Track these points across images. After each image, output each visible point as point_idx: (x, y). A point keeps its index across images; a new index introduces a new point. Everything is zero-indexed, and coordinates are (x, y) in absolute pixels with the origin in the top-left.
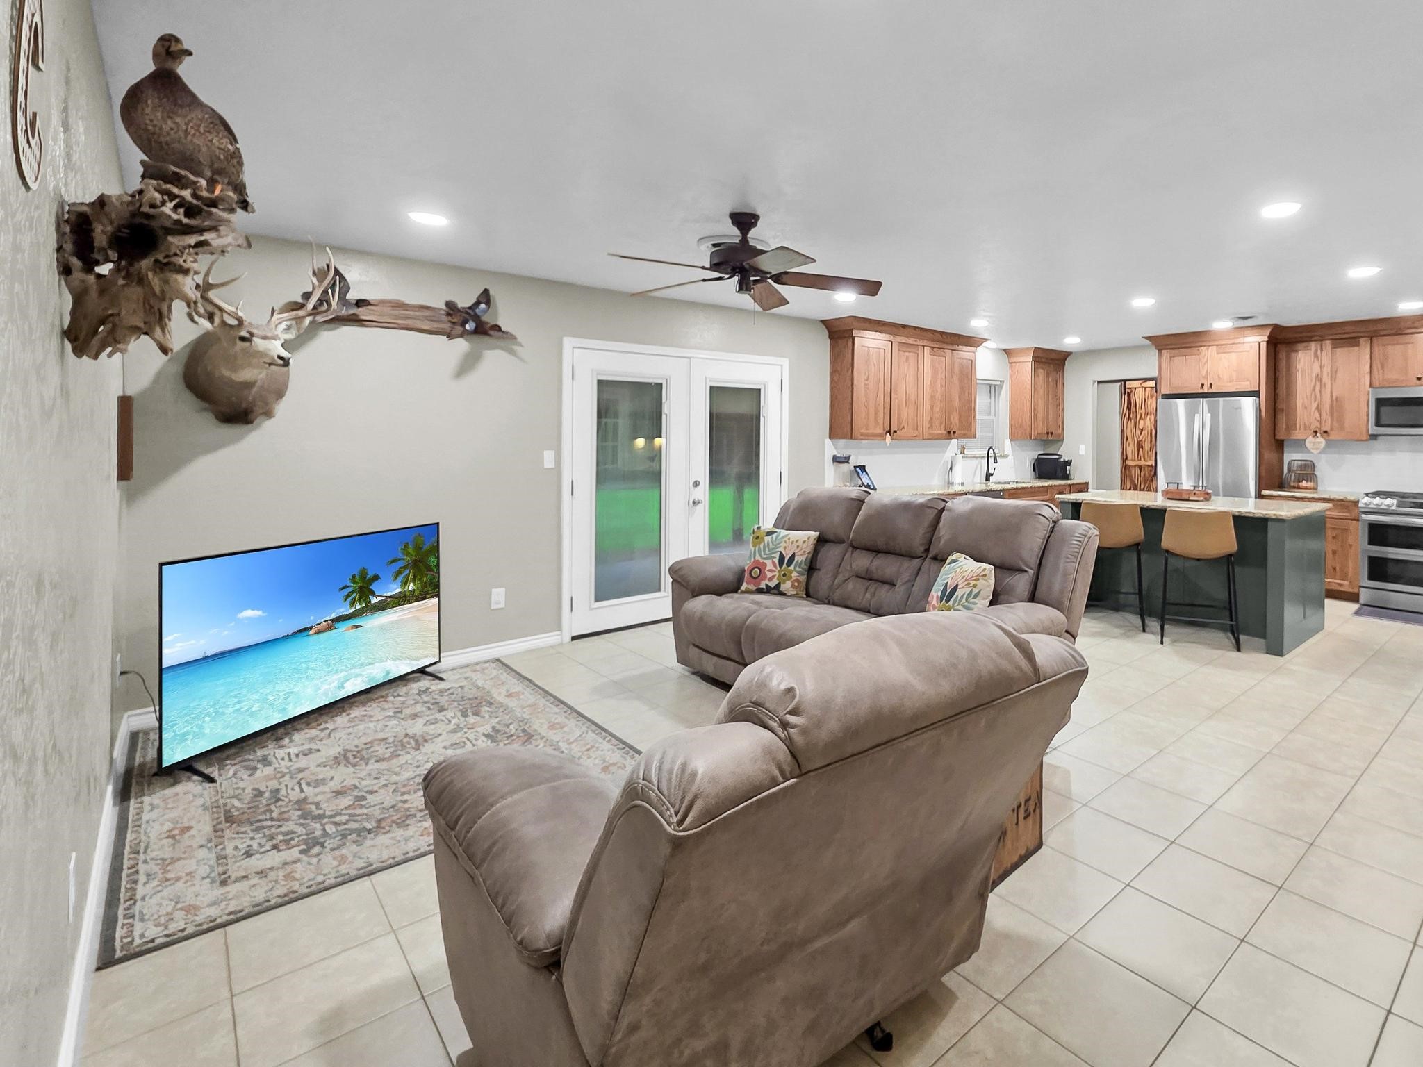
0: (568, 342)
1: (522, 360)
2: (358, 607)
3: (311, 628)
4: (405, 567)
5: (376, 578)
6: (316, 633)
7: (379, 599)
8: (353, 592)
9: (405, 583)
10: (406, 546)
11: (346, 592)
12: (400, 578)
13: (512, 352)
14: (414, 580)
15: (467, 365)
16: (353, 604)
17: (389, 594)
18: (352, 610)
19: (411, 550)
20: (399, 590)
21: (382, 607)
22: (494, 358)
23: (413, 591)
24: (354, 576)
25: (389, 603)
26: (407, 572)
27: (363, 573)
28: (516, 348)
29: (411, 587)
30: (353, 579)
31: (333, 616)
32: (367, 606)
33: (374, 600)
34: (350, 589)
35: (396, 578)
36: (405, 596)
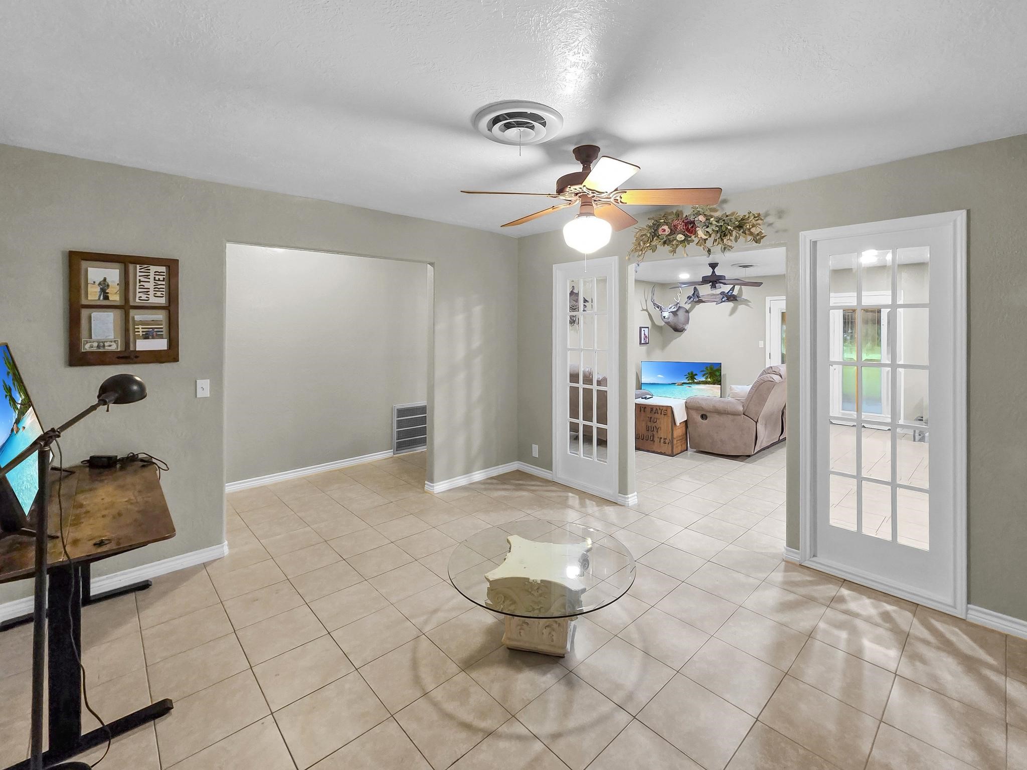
0: (768, 299)
1: (752, 308)
4: (707, 374)
5: (696, 375)
9: (707, 378)
10: (707, 367)
11: (687, 376)
13: (748, 305)
15: (733, 311)
16: (689, 380)
19: (709, 369)
21: (699, 383)
22: (742, 308)
27: (692, 373)
28: (749, 303)
29: (709, 380)
30: (689, 373)
33: (696, 381)
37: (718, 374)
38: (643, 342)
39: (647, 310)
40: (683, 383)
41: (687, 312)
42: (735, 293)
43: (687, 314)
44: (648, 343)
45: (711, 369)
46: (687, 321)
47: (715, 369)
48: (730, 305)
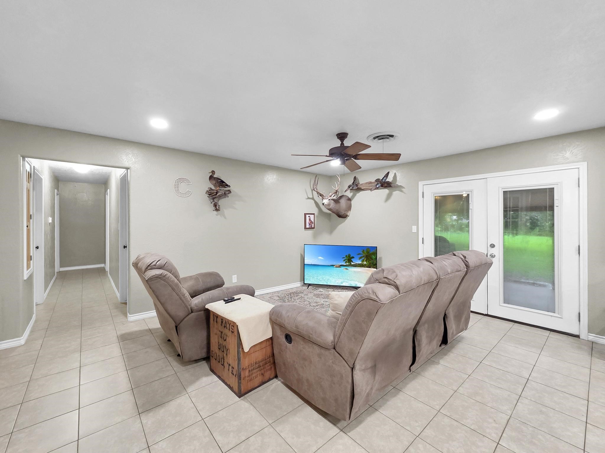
2: (347, 264)
3: (334, 265)
4: (363, 257)
5: (353, 257)
6: (336, 267)
7: (354, 264)
8: (346, 260)
9: (363, 261)
10: (363, 251)
12: (361, 259)
14: (366, 261)
15: (389, 197)
16: (346, 263)
17: (357, 263)
18: (346, 264)
19: (365, 252)
20: (361, 263)
21: (355, 266)
23: (365, 264)
24: (346, 255)
25: (357, 266)
26: (364, 258)
27: (349, 256)
29: (365, 263)
31: (340, 264)
32: (350, 264)
33: (352, 263)
34: (345, 259)
35: (360, 259)
36: (363, 265)
37: (374, 257)
38: (308, 226)
39: (313, 199)
40: (340, 265)
41: (349, 200)
42: (390, 179)
43: (349, 202)
44: (314, 228)
45: (368, 252)
46: (349, 208)
47: (371, 252)
48: (386, 191)
